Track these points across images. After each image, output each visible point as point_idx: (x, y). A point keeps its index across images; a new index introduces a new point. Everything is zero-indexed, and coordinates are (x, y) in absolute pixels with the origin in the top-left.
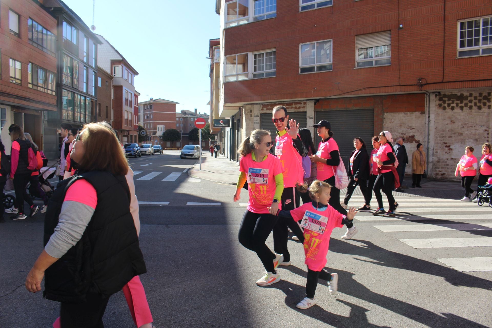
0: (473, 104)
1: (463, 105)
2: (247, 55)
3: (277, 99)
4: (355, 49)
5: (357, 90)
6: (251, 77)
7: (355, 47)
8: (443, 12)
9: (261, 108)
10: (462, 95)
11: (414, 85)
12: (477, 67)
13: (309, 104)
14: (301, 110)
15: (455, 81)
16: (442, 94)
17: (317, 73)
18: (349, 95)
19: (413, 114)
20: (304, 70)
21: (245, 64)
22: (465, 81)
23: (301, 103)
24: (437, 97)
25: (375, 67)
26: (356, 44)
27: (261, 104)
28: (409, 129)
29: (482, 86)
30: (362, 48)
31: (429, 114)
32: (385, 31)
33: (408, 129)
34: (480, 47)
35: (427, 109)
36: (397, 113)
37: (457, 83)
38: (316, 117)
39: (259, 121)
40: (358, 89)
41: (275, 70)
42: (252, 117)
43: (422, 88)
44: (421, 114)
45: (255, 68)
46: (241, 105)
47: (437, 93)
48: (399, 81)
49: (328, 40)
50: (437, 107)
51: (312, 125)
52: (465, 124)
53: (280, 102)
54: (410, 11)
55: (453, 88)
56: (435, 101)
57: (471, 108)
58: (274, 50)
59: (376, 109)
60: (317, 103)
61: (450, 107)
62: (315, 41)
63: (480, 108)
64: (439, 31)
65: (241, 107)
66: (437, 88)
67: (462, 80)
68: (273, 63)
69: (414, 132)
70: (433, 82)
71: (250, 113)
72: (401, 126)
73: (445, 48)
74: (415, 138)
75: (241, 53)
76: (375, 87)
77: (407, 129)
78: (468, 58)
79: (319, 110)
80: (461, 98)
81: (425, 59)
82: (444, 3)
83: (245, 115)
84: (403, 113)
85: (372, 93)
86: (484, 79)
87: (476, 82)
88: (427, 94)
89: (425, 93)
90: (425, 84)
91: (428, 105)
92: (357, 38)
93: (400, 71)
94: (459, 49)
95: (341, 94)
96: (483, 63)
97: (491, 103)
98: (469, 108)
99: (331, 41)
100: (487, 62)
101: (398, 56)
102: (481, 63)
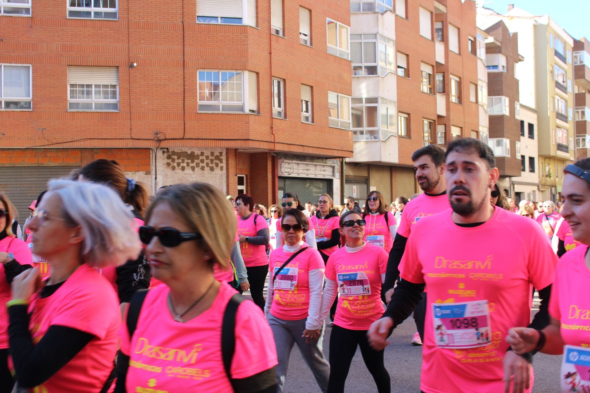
0: (204, 165)
1: (194, 165)
4: (67, 84)
5: (71, 140)
7: (66, 82)
8: (183, 57)
10: (193, 153)
11: (150, 140)
12: (219, 124)
15: (197, 138)
16: (170, 151)
17: (6, 111)
19: (135, 174)
22: (208, 139)
24: (165, 154)
25: (96, 112)
26: (67, 78)
30: (76, 84)
32: (110, 66)
34: (220, 103)
35: (153, 168)
37: (199, 140)
40: (73, 140)
43: (160, 143)
44: (146, 174)
49: (25, 65)
50: (165, 166)
54: (144, 48)
55: (195, 146)
56: (163, 159)
57: (203, 168)
61: (180, 167)
62: (3, 63)
63: (212, 169)
64: (177, 78)
66: (177, 146)
67: (205, 138)
70: (173, 138)
73: (185, 100)
76: (98, 139)
80: (192, 157)
81: (162, 109)
82: (182, 46)
87: (219, 141)
88: (153, 150)
89: (150, 149)
90: (164, 140)
91: (154, 164)
92: (68, 69)
93: (132, 121)
94: (200, 102)
95: (46, 144)
96: (225, 120)
97: (224, 165)
98: (201, 169)
99: (29, 67)
100: (229, 120)
101: (129, 101)
102: (223, 120)
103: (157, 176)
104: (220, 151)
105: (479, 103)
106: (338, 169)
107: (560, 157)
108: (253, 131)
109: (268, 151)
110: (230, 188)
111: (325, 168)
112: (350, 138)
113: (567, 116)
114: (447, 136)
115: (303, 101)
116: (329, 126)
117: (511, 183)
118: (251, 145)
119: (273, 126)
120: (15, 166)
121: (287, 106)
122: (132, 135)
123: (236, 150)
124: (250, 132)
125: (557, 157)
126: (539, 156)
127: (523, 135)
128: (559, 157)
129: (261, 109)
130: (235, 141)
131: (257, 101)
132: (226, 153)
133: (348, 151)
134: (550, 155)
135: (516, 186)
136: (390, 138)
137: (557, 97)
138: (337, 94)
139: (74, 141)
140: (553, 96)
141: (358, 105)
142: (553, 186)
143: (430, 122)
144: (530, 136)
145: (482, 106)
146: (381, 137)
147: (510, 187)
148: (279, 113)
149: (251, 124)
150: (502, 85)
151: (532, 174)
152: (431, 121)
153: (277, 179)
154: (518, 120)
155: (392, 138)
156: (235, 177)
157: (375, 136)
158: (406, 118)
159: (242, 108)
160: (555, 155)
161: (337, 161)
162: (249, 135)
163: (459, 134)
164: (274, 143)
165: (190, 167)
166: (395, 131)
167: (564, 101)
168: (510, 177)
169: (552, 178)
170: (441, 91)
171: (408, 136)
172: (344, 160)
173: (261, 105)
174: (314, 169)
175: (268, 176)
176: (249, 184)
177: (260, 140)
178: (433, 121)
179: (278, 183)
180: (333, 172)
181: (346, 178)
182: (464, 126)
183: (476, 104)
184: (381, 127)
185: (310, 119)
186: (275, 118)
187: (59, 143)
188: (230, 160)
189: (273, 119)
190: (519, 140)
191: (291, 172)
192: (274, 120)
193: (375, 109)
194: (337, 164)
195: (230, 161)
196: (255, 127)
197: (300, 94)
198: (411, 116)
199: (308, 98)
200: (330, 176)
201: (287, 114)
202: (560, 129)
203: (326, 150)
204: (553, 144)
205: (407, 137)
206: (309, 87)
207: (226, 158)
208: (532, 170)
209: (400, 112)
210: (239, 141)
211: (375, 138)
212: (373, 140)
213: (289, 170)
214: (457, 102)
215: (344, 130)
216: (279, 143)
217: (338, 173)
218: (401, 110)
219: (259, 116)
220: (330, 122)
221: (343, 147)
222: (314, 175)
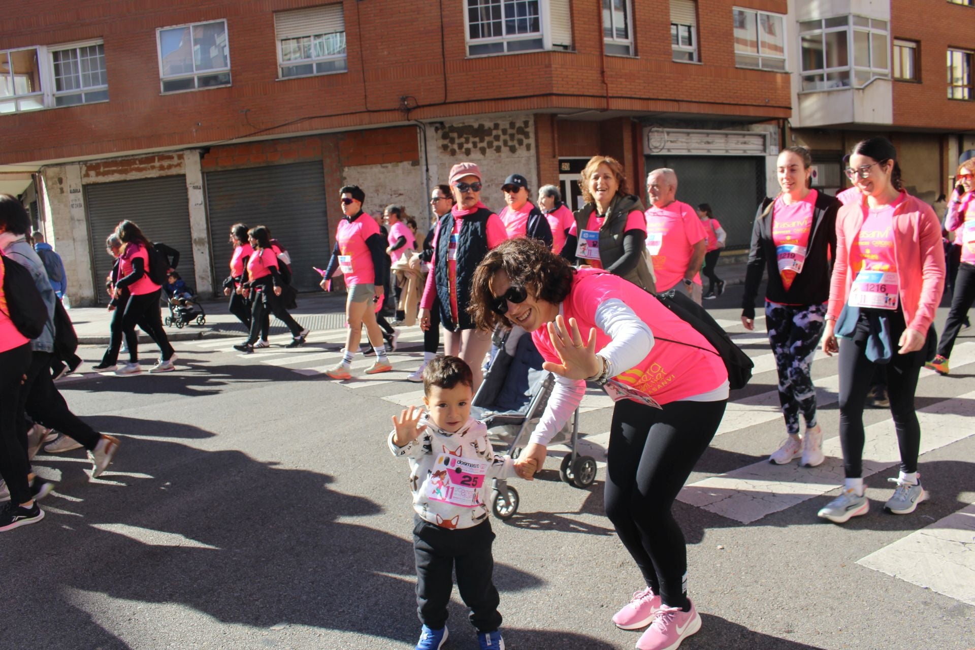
0: (501, 143)
1: (484, 144)
2: (35, 53)
3: (117, 151)
4: (274, 40)
5: (284, 123)
6: (50, 103)
7: (274, 37)
9: (84, 172)
10: (481, 126)
11: (394, 110)
12: (501, 74)
13: (189, 159)
14: (174, 171)
15: (466, 99)
16: (447, 126)
17: (200, 91)
18: (270, 134)
19: (398, 166)
20: (171, 85)
21: (32, 74)
22: (484, 100)
23: (171, 158)
24: (439, 132)
25: (317, 77)
26: (276, 31)
27: (81, 163)
28: (394, 196)
29: (513, 109)
30: (289, 37)
31: (427, 165)
32: (332, 4)
33: (391, 195)
34: (503, 39)
35: (422, 155)
36: (368, 166)
37: (470, 103)
38: (208, 185)
39: (82, 202)
40: (287, 122)
41: (106, 86)
42: (65, 194)
43: (410, 114)
44: (413, 165)
45: (58, 82)
46: (36, 169)
47: (438, 125)
48: (366, 104)
49: (218, 21)
50: (440, 151)
51: (200, 202)
52: (492, 180)
53: (126, 156)
55: (464, 113)
56: (436, 140)
57: (498, 149)
58: (99, 42)
59: (327, 161)
60: (206, 156)
61: (464, 150)
62: (191, 22)
63: (513, 150)
64: (431, 5)
65: (36, 172)
66: (436, 115)
67: (479, 98)
68: (99, 71)
69: (402, 200)
70: (428, 103)
71: (59, 185)
72: (377, 191)
73: (444, 39)
74: (405, 212)
75: (18, 47)
76: (320, 117)
77: (389, 196)
78: (485, 58)
79: (212, 169)
80: (481, 132)
81: (411, 60)
83: (48, 190)
84: (379, 166)
85: (316, 129)
86: (514, 95)
88: (420, 128)
89: (415, 126)
90: (414, 108)
91: (423, 148)
92: (276, 18)
93: (366, 83)
94: (469, 41)
95: (253, 132)
96: (510, 66)
97: (532, 141)
98: (495, 150)
99: (223, 23)
101: (360, 53)
102: (507, 67)
103: (430, 167)
104: (524, 120)
106: (775, 139)
108: (561, 79)
111: (747, 139)
115: (680, 27)
116: (737, 66)
119: (605, 70)
120: (239, 168)
121: (638, 35)
122: (368, 105)
123: (553, 116)
124: (554, 82)
129: (576, 41)
130: (529, 99)
131: (570, 29)
132: (535, 121)
133: (779, 107)
136: (875, 83)
138: (752, 11)
139: (288, 124)
141: (812, 33)
146: (854, 81)
148: (627, 48)
149: (556, 68)
152: (969, 52)
153: (641, 160)
155: (880, 82)
157: (845, 80)
158: (913, 49)
159: (539, 43)
161: (773, 127)
162: (552, 87)
164: (607, 97)
165: (478, 149)
166: (887, 71)
171: (916, 79)
172: (787, 126)
173: (576, 35)
174: (723, 140)
175: (625, 156)
177: (575, 93)
179: (645, 167)
180: (764, 145)
184: (853, 66)
185: (695, 56)
186: (609, 56)
187: (269, 129)
189: (604, 58)
192: (607, 59)
193: (843, 35)
194: (771, 131)
195: (540, 135)
196: (564, 73)
197: (667, 14)
198: (922, 44)
199: (690, 20)
200: (758, 152)
201: (639, 48)
205: (914, 81)
207: (535, 130)
209: (897, 38)
210: (535, 99)
211: (844, 84)
212: (841, 88)
215: (769, 72)
216: (619, 97)
217: (775, 145)
218: (898, 35)
219: (574, 53)
220: (737, 59)
221: (767, 101)
222: (724, 151)
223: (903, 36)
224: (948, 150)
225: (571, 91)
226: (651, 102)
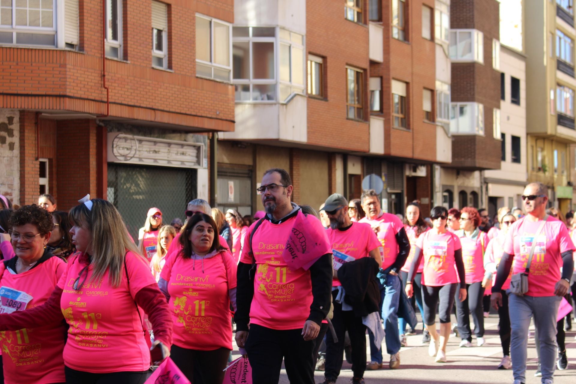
34: (12, 28)
96: (23, 60)
97: (16, 140)
100: (30, 60)
102: (19, 60)
104: (9, 116)
105: (437, 41)
106: (205, 151)
107: (563, 136)
108: (72, 81)
109: (95, 117)
110: (26, 183)
111: (184, 149)
112: (230, 97)
113: (574, 66)
114: (385, 97)
115: (154, 30)
116: (197, 75)
117: (483, 181)
118: (70, 105)
119: (106, 73)
121: (129, 39)
123: (37, 114)
124: (68, 83)
125: (557, 137)
126: (528, 134)
127: (503, 98)
128: (560, 138)
129: (85, 42)
130: (40, 98)
131: (78, 28)
132: (20, 118)
133: (226, 120)
134: (546, 133)
135: (490, 186)
136: (295, 98)
137: (559, 33)
138: (208, 18)
140: (553, 32)
141: (241, 39)
142: (548, 187)
143: (357, 73)
144: (514, 100)
145: (441, 46)
146: (280, 97)
147: (481, 187)
148: (115, 50)
149: (70, 69)
150: (473, 11)
151: (516, 165)
152: (359, 70)
153: (105, 167)
154: (496, 72)
155: (298, 98)
156: (35, 162)
157: (269, 94)
158: (320, 65)
159: (53, 39)
160: (554, 133)
161: (204, 138)
162: (66, 88)
163: (404, 94)
164: (107, 103)
166: (303, 87)
167: (569, 41)
168: (481, 169)
169: (547, 174)
170: (375, 17)
171: (322, 96)
173: (85, 35)
174: (166, 150)
175: (91, 163)
176: (55, 176)
177: (83, 96)
178: (362, 71)
179: (107, 175)
180: (198, 156)
181: (218, 168)
182: (412, 81)
183: (431, 43)
184: (280, 78)
185: (165, 62)
186: (108, 59)
188: (26, 131)
189: (105, 60)
190: (499, 107)
191: (132, 156)
192: (107, 62)
193: (270, 47)
194: (203, 141)
195: (26, 134)
196: (75, 74)
197: (150, 18)
198: (329, 60)
199: (163, 25)
200: (193, 164)
201: (129, 52)
202: (562, 88)
203: (191, 117)
204: (551, 115)
205: (320, 97)
206: (164, 5)
207: (21, 129)
208: (516, 159)
209: (310, 53)
210: (47, 98)
211: (269, 98)
212: (266, 101)
213: (126, 152)
214: (401, 38)
215: (220, 82)
216: (115, 103)
217: (205, 157)
218: (312, 51)
219: (83, 54)
220: (198, 69)
221: (218, 113)
222: (166, 162)
223: (314, 52)
224: (335, 170)
225: (80, 94)
226: (136, 109)
